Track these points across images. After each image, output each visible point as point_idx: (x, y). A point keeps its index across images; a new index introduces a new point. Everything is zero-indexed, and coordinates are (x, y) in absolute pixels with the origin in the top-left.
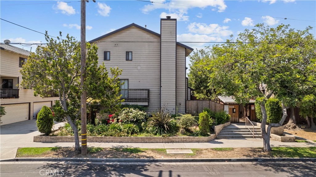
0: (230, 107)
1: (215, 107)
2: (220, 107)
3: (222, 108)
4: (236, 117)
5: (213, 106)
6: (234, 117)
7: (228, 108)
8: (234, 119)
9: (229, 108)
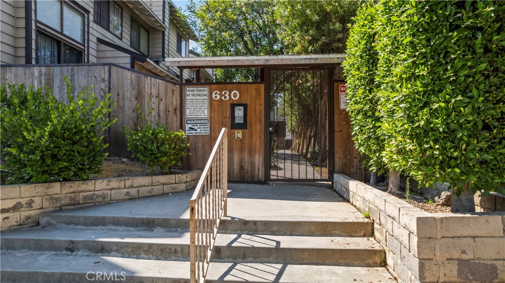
0: (216, 96)
1: (139, 96)
2: (162, 95)
3: (176, 101)
4: (251, 153)
5: (128, 94)
6: (242, 150)
7: (206, 104)
8: (241, 161)
9: (211, 99)
